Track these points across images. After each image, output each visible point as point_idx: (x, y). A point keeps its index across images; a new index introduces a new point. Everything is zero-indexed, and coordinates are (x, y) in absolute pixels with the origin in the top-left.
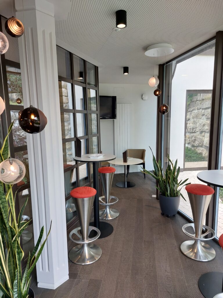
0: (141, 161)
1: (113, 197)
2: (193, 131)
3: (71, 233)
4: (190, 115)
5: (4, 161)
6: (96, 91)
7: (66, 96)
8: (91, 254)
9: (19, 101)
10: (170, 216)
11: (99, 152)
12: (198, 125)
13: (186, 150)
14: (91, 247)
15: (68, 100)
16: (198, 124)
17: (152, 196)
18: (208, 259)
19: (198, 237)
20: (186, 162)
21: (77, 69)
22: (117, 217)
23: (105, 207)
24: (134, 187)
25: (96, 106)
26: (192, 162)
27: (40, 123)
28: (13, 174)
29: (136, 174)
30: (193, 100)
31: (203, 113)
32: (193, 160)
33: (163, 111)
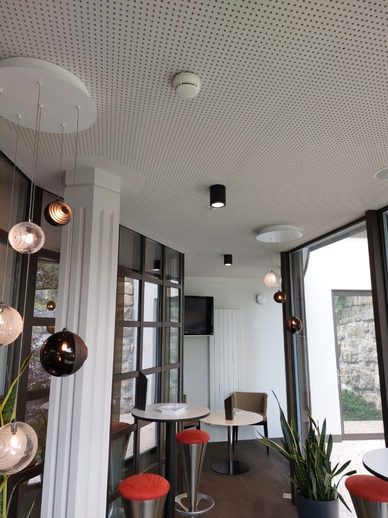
0: (259, 418)
1: (204, 496)
2: (353, 361)
4: (344, 330)
5: (3, 426)
6: (180, 290)
7: (129, 295)
9: (51, 306)
11: (182, 399)
12: (360, 349)
13: (344, 396)
15: (133, 301)
16: (360, 347)
17: (284, 497)
20: (346, 420)
21: (150, 256)
24: (248, 473)
25: (178, 309)
26: (358, 420)
27: (74, 358)
28: (13, 453)
29: (252, 444)
30: (346, 304)
31: (367, 328)
32: (359, 417)
33: (292, 327)
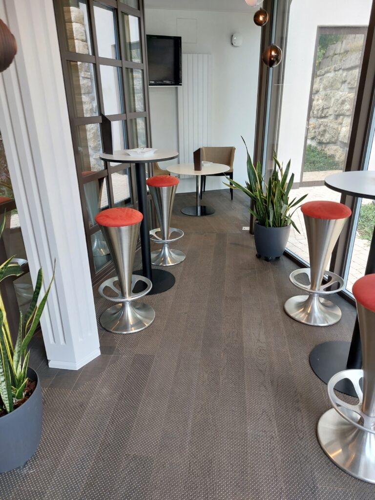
0: (225, 168)
1: (175, 230)
2: (323, 115)
3: (103, 286)
4: (320, 82)
6: (139, 19)
7: (83, 41)
8: (138, 318)
10: (270, 258)
12: (332, 103)
13: (308, 150)
14: (138, 307)
15: (88, 49)
16: (333, 100)
17: (243, 230)
18: (327, 323)
19: (314, 290)
20: (305, 172)
22: (181, 262)
23: (162, 246)
24: (214, 214)
29: (218, 193)
30: (327, 55)
31: (344, 78)
32: (318, 168)
33: (270, 59)
